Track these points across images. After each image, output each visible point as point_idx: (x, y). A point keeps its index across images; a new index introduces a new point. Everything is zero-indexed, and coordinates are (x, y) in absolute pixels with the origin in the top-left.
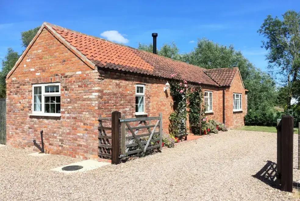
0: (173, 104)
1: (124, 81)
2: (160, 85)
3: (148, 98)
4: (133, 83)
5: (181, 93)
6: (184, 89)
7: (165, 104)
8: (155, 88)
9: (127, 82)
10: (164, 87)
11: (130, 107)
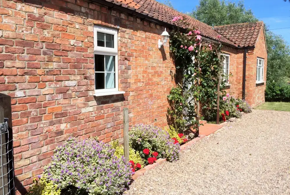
0: (174, 72)
1: (56, 13)
2: (152, 34)
3: (126, 59)
4: (86, 21)
5: (189, 52)
6: (195, 45)
7: (161, 72)
8: (140, 39)
9: (68, 17)
10: (159, 40)
11: (78, 78)
